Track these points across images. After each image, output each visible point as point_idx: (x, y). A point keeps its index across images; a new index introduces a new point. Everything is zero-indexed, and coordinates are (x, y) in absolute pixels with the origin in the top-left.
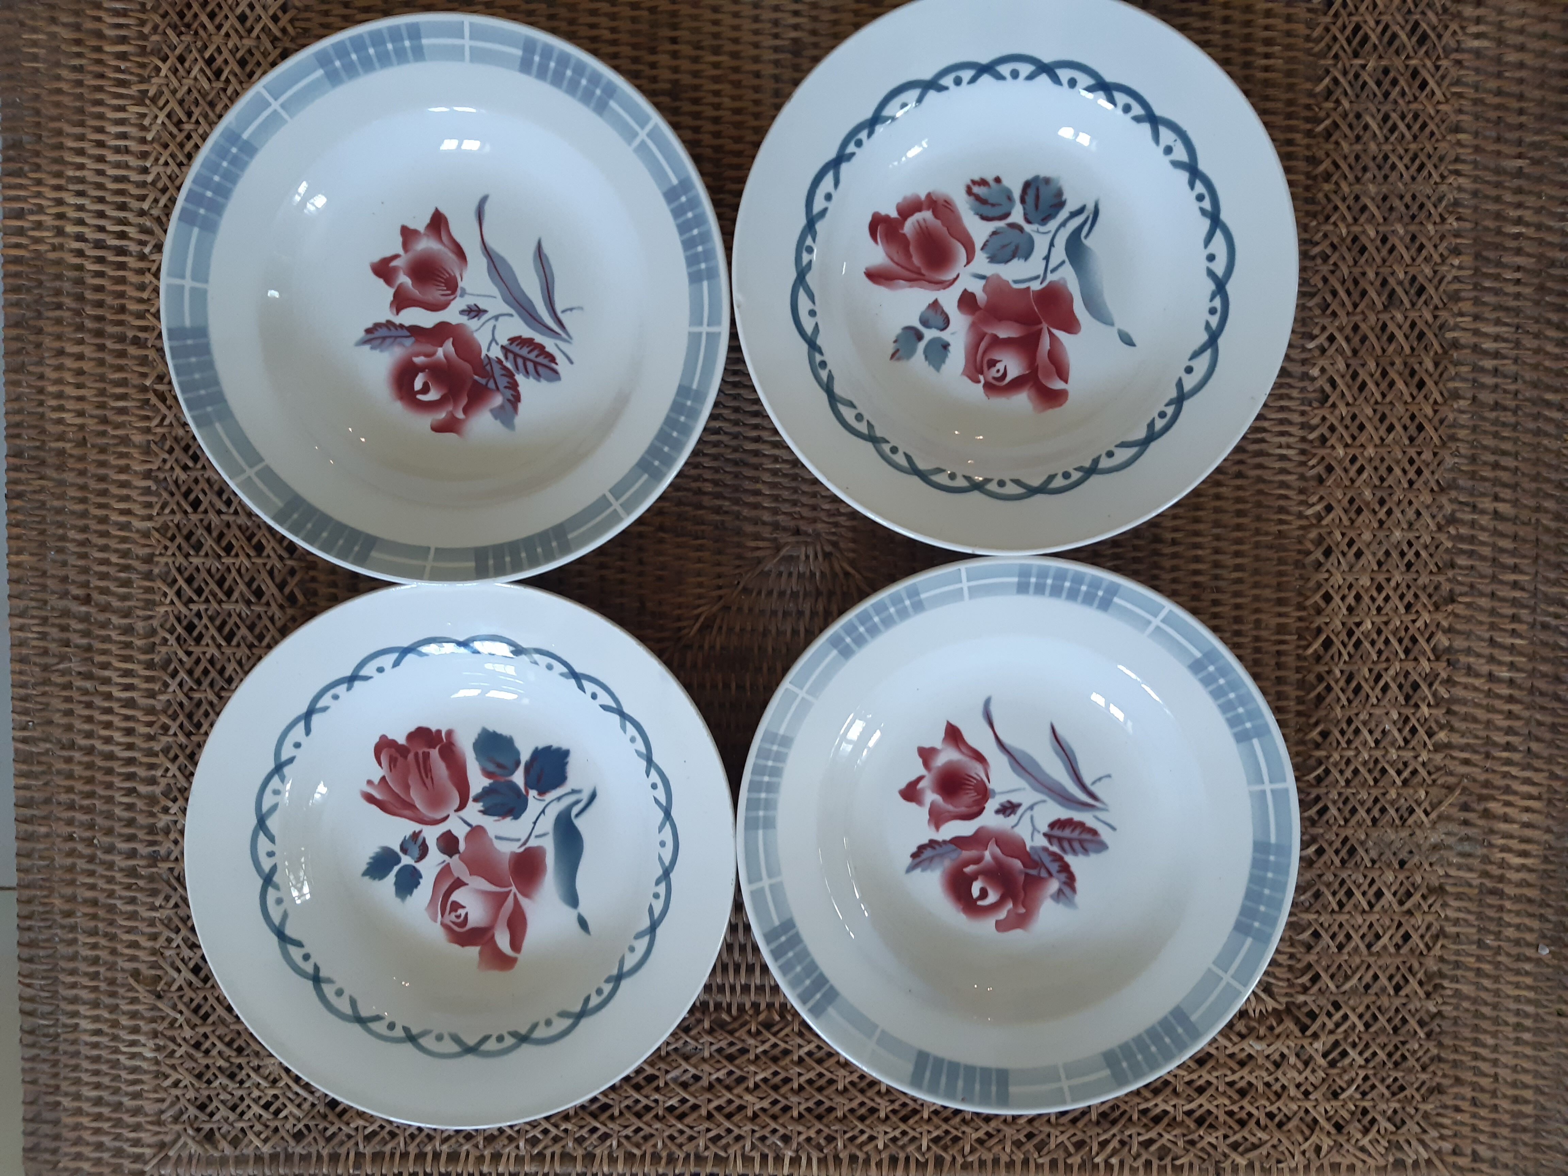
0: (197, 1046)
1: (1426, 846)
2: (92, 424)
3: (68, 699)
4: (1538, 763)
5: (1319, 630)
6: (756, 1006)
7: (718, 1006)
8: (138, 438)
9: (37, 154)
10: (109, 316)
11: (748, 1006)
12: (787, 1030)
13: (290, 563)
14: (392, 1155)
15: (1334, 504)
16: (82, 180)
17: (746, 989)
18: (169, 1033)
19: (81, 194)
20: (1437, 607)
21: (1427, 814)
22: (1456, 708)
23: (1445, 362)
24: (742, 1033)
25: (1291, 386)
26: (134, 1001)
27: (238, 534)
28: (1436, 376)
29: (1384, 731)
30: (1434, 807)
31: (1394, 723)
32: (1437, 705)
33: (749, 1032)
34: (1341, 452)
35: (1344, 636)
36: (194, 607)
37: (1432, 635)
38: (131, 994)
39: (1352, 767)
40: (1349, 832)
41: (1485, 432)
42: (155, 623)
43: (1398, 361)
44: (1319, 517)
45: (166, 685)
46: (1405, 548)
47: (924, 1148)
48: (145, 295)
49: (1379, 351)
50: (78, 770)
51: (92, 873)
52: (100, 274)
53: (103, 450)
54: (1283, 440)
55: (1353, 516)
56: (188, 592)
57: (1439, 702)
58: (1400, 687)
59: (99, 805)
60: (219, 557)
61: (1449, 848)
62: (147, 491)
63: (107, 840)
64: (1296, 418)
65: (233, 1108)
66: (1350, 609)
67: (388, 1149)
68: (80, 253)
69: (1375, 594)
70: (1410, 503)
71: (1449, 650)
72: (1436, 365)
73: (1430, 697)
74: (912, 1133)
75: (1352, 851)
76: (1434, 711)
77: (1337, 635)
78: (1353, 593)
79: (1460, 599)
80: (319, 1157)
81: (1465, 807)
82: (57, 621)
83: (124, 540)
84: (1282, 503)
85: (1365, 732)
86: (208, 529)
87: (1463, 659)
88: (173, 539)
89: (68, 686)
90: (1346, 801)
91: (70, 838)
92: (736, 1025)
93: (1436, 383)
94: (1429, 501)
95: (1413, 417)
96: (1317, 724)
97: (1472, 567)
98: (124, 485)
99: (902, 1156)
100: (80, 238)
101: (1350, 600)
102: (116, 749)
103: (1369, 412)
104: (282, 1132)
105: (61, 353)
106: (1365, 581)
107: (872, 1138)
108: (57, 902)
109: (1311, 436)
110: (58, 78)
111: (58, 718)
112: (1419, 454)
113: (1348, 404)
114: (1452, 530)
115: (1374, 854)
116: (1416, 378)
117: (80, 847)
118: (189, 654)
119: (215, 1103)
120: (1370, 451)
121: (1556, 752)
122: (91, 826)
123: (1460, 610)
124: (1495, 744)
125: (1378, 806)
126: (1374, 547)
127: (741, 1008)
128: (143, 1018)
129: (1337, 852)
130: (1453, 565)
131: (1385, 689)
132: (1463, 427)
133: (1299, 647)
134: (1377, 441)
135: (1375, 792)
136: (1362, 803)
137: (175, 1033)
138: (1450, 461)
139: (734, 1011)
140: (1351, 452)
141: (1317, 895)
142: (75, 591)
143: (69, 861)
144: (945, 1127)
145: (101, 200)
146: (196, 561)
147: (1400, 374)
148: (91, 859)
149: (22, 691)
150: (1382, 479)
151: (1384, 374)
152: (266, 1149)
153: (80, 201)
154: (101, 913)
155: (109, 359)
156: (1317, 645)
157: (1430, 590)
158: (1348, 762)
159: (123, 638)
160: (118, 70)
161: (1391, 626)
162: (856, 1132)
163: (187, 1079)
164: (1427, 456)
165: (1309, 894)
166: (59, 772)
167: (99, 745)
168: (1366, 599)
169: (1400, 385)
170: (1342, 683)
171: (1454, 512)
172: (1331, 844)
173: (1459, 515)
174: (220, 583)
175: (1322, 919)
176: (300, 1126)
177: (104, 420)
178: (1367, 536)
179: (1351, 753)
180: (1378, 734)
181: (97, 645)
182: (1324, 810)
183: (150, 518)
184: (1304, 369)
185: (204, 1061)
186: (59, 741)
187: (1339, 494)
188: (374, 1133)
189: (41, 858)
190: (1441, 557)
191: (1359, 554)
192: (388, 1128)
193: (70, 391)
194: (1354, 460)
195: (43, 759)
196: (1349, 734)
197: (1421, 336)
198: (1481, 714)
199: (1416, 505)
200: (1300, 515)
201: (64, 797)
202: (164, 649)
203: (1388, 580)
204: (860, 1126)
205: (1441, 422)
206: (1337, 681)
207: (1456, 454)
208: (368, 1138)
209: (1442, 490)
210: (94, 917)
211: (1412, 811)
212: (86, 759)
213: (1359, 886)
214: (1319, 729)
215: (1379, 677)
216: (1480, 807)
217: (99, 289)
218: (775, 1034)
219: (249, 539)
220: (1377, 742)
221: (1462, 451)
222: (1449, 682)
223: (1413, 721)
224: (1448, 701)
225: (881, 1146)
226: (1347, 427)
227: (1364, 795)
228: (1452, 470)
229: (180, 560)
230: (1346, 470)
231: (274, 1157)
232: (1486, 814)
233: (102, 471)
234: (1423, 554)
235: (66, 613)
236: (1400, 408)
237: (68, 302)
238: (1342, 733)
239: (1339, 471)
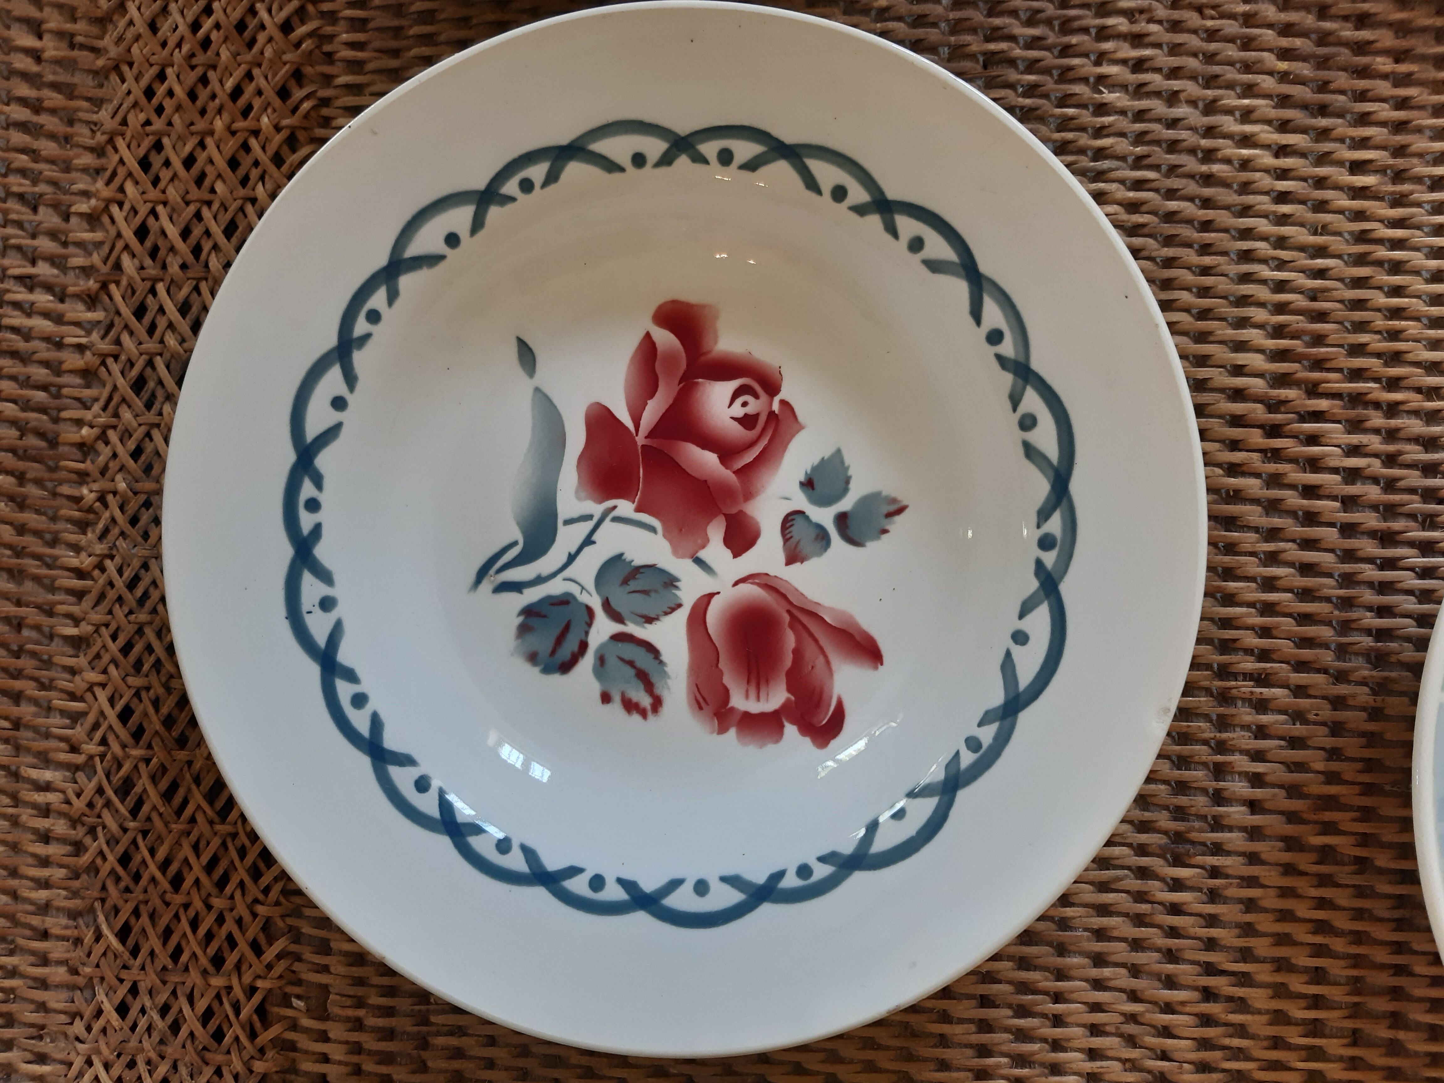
15: (279, 35)
23: (105, 269)
28: (120, 245)
34: (266, 123)
41: (52, 161)
43: (174, 268)
44: (301, 14)
55: (250, 19)
70: (164, 44)
72: (118, 266)
84: (361, 37)
93: (119, 235)
94: (136, 49)
95: (156, 181)
103: (220, 188)
112: (147, 123)
116: (148, 244)
120: (221, 124)
132: (85, 170)
134: (209, 141)
138: (104, 115)
140: (250, 123)
147: (172, 249)
150: (204, 79)
151: (197, 251)
164: (136, 119)
169: (173, 232)
171: (101, 35)
173: (95, 30)
187: (270, 52)
197: (140, 312)
199: (156, 41)
200: (332, 17)
205: (113, 175)
207: (94, 126)
209: (116, 68)
221: (86, 131)
226: (256, 163)
228: (102, 100)
230: (259, 92)
236: (173, 194)
239: (270, 92)
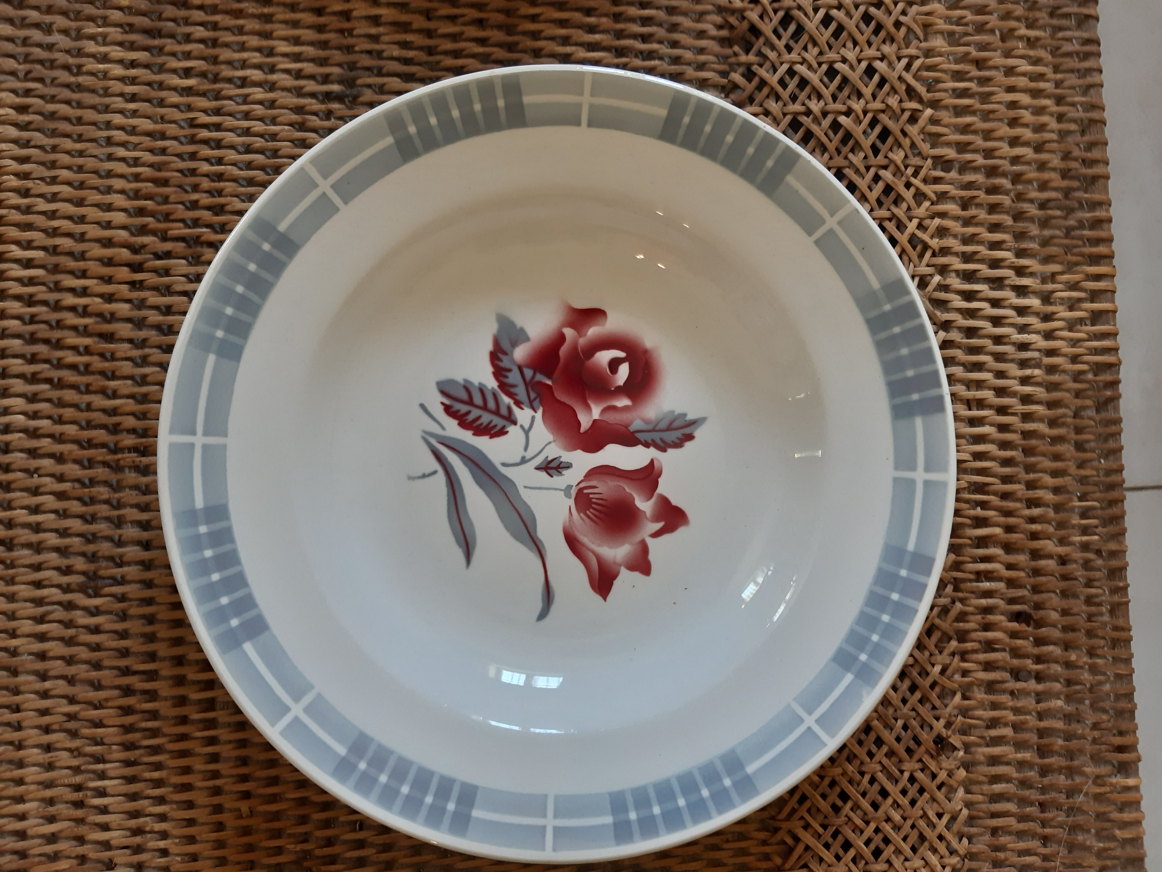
2: (996, 58)
8: (938, 43)
9: (1078, 394)
10: (981, 194)
16: (1023, 364)
19: (1023, 347)
48: (937, 221)
52: (995, 246)
53: (980, 28)
68: (1020, 271)
100: (1021, 291)
105: (1039, 148)
110: (1056, 490)
145: (998, 340)
153: (1024, 337)
155: (979, 141)
160: (984, 505)
193: (1024, 99)
217: (994, 227)
237: (1033, 210)
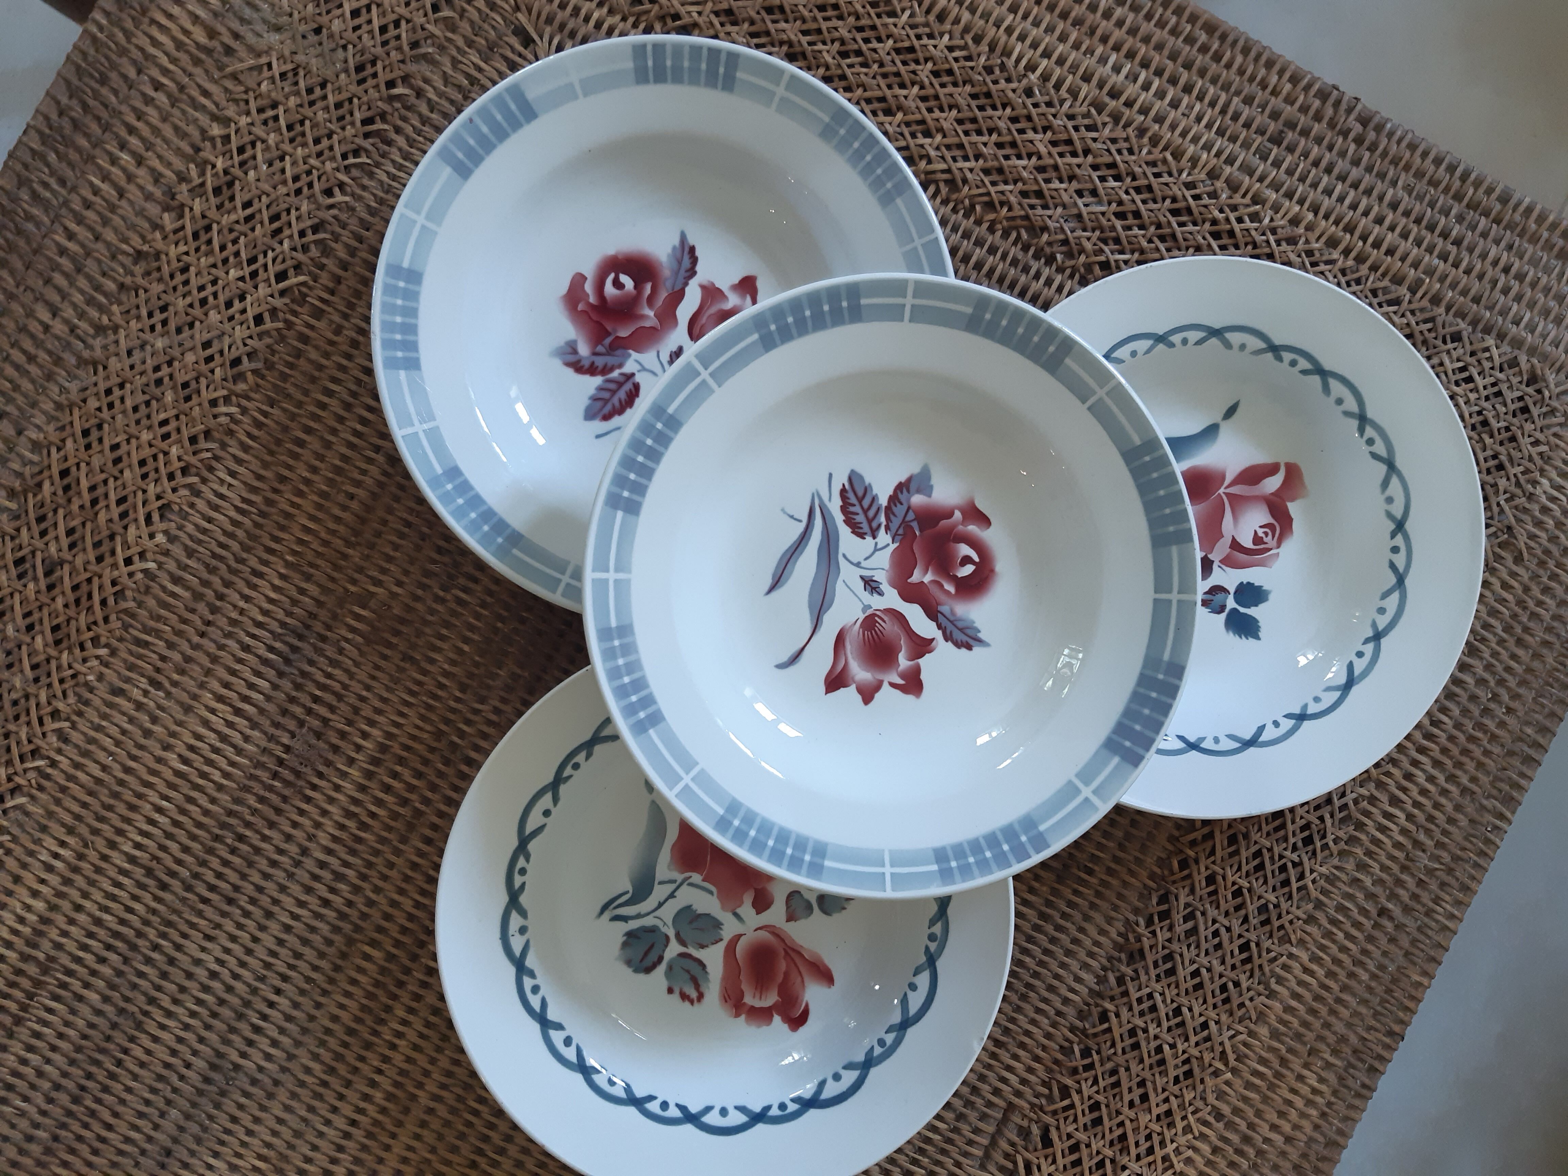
0: (1500, 467)
1: (286, 35)
2: (1296, 1064)
3: (1445, 833)
4: (136, 54)
5: (282, 293)
6: (991, 230)
7: (1026, 248)
8: (1263, 1031)
10: (1230, 1150)
11: (999, 233)
12: (976, 191)
13: (1191, 853)
14: (1384, 275)
15: (206, 405)
17: (992, 250)
18: (1518, 492)
20: (157, 256)
21: (269, 66)
22: (189, 150)
23: (31, 482)
24: (1018, 212)
25: (191, 537)
26: (1532, 537)
27: (1222, 902)
28: (46, 474)
29: (270, 165)
30: (259, 68)
31: (255, 168)
32: (206, 162)
33: (1010, 209)
34: (174, 451)
35: (262, 275)
36: (1295, 857)
37: (176, 232)
38: (1532, 544)
39: (319, 147)
40: (353, 88)
41: (26, 396)
42: (1336, 862)
43: (75, 507)
44: (227, 400)
45: (1356, 802)
46: (159, 327)
47: (907, 13)
48: (1190, 1153)
49: (89, 525)
50: (1470, 766)
51: (1508, 669)
53: (1298, 1037)
54: (224, 490)
55: (193, 384)
56: (1293, 873)
57: (202, 166)
58: (232, 198)
59: (1469, 725)
60: (1250, 890)
61: (264, 21)
62: (1280, 981)
63: (1480, 692)
64: (201, 504)
65: (1499, 394)
66: (242, 298)
67: (1386, 283)
69: (211, 299)
70: (132, 367)
71: (167, 208)
72: (39, 485)
73: (209, 173)
74: (912, 33)
75: (359, 68)
76: (212, 158)
77: (267, 280)
78: (231, 311)
79: (130, 250)
80: (1448, 309)
81: (229, 51)
82: (1418, 907)
83: (1323, 948)
84: (256, 432)
85: (289, 174)
86: (1246, 920)
87: (158, 193)
88: (1282, 927)
89: (1439, 845)
90: (341, 118)
91: (1510, 710)
92: (1019, 222)
93: (49, 467)
94: (113, 360)
95: (88, 447)
96: (331, 207)
97: (104, 274)
98: (1296, 996)
99: (932, 18)
101: (237, 305)
102: (1429, 768)
103: (127, 473)
104: (1468, 348)
105: (1288, 1140)
106: (214, 316)
107: (951, 49)
108: (1550, 660)
109: (195, 479)
111: (1463, 822)
112: (99, 409)
113: (144, 492)
114: (105, 320)
115: (340, 54)
116: (66, 481)
117: (1505, 697)
118: (1321, 819)
119: (1512, 407)
120: (145, 436)
121: (114, 57)
122: (1486, 711)
123: (136, 241)
124: (169, 96)
125: (312, 97)
126: (188, 344)
127: (1006, 234)
128: (1533, 517)
129: (375, 75)
130: (122, 286)
131: (247, 205)
132: (44, 413)
133: (310, 288)
134: (134, 441)
135: (308, 112)
136: (326, 109)
137: (1513, 489)
138: (74, 387)
139: (1014, 235)
140: (164, 445)
141: (414, 45)
142: (1389, 926)
143: (1522, 691)
144: (878, 22)
146: (1272, 897)
147: (79, 494)
148: (1501, 682)
149: (1481, 861)
150: (148, 404)
151: (94, 502)
152: (1490, 341)
154: (1518, 630)
155: (1250, 1113)
156: (293, 280)
157: (155, 275)
158: (319, 154)
159: (1370, 862)
161: (211, 260)
162: (963, 63)
163: (1524, 442)
164: (93, 403)
165: (422, 50)
166: (1488, 773)
167: (1441, 778)
168: (222, 298)
169: (85, 484)
170: (287, 232)
171: (94, 337)
172: (376, 87)
173: (91, 331)
174: (1260, 867)
175: (423, 20)
176: (1450, 346)
177: (1283, 1062)
178: (190, 358)
179: (313, 161)
180: (278, 165)
181: (1396, 868)
182: (366, 122)
183: (1291, 956)
184: (169, 546)
185: (1501, 449)
186: (1473, 800)
187: (197, 410)
188: (1390, 303)
189: (1543, 706)
190: (128, 300)
191: (207, 345)
192: (1375, 301)
193: (1299, 1102)
194: (166, 437)
195: (1495, 792)
196: (305, 179)
197: (41, 519)
198: (167, 130)
199: (128, 362)
200: (244, 411)
201: (1497, 750)
202: (1341, 834)
203: (191, 305)
204: (955, 66)
205: (62, 428)
206: (291, 237)
207: (63, 390)
208: (1397, 302)
209: (95, 363)
210: (1526, 629)
211: (283, 75)
212: (1459, 773)
213: (370, 32)
214: (331, 201)
215: (248, 219)
216: (215, 44)
218: (988, 194)
219: (1215, 892)
220: (282, 159)
221: (56, 389)
222: (182, 178)
223: (237, 159)
224: (193, 161)
225: (946, 37)
226: (157, 470)
227: (321, 116)
228: (76, 377)
229: (1284, 906)
230: (178, 430)
231: (1487, 330)
232: (212, 34)
233: (1310, 1018)
234: (144, 312)
235: (1407, 910)
238: (310, 185)
239: (185, 434)
